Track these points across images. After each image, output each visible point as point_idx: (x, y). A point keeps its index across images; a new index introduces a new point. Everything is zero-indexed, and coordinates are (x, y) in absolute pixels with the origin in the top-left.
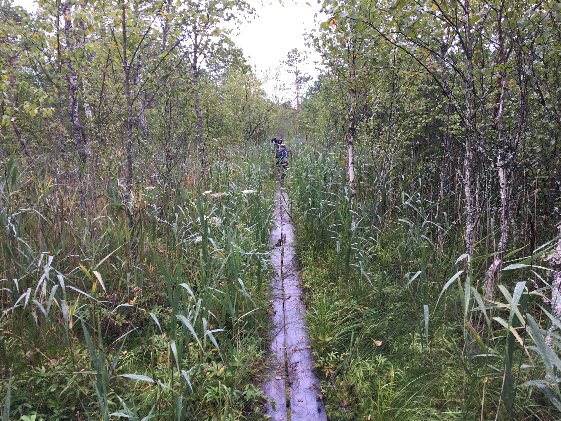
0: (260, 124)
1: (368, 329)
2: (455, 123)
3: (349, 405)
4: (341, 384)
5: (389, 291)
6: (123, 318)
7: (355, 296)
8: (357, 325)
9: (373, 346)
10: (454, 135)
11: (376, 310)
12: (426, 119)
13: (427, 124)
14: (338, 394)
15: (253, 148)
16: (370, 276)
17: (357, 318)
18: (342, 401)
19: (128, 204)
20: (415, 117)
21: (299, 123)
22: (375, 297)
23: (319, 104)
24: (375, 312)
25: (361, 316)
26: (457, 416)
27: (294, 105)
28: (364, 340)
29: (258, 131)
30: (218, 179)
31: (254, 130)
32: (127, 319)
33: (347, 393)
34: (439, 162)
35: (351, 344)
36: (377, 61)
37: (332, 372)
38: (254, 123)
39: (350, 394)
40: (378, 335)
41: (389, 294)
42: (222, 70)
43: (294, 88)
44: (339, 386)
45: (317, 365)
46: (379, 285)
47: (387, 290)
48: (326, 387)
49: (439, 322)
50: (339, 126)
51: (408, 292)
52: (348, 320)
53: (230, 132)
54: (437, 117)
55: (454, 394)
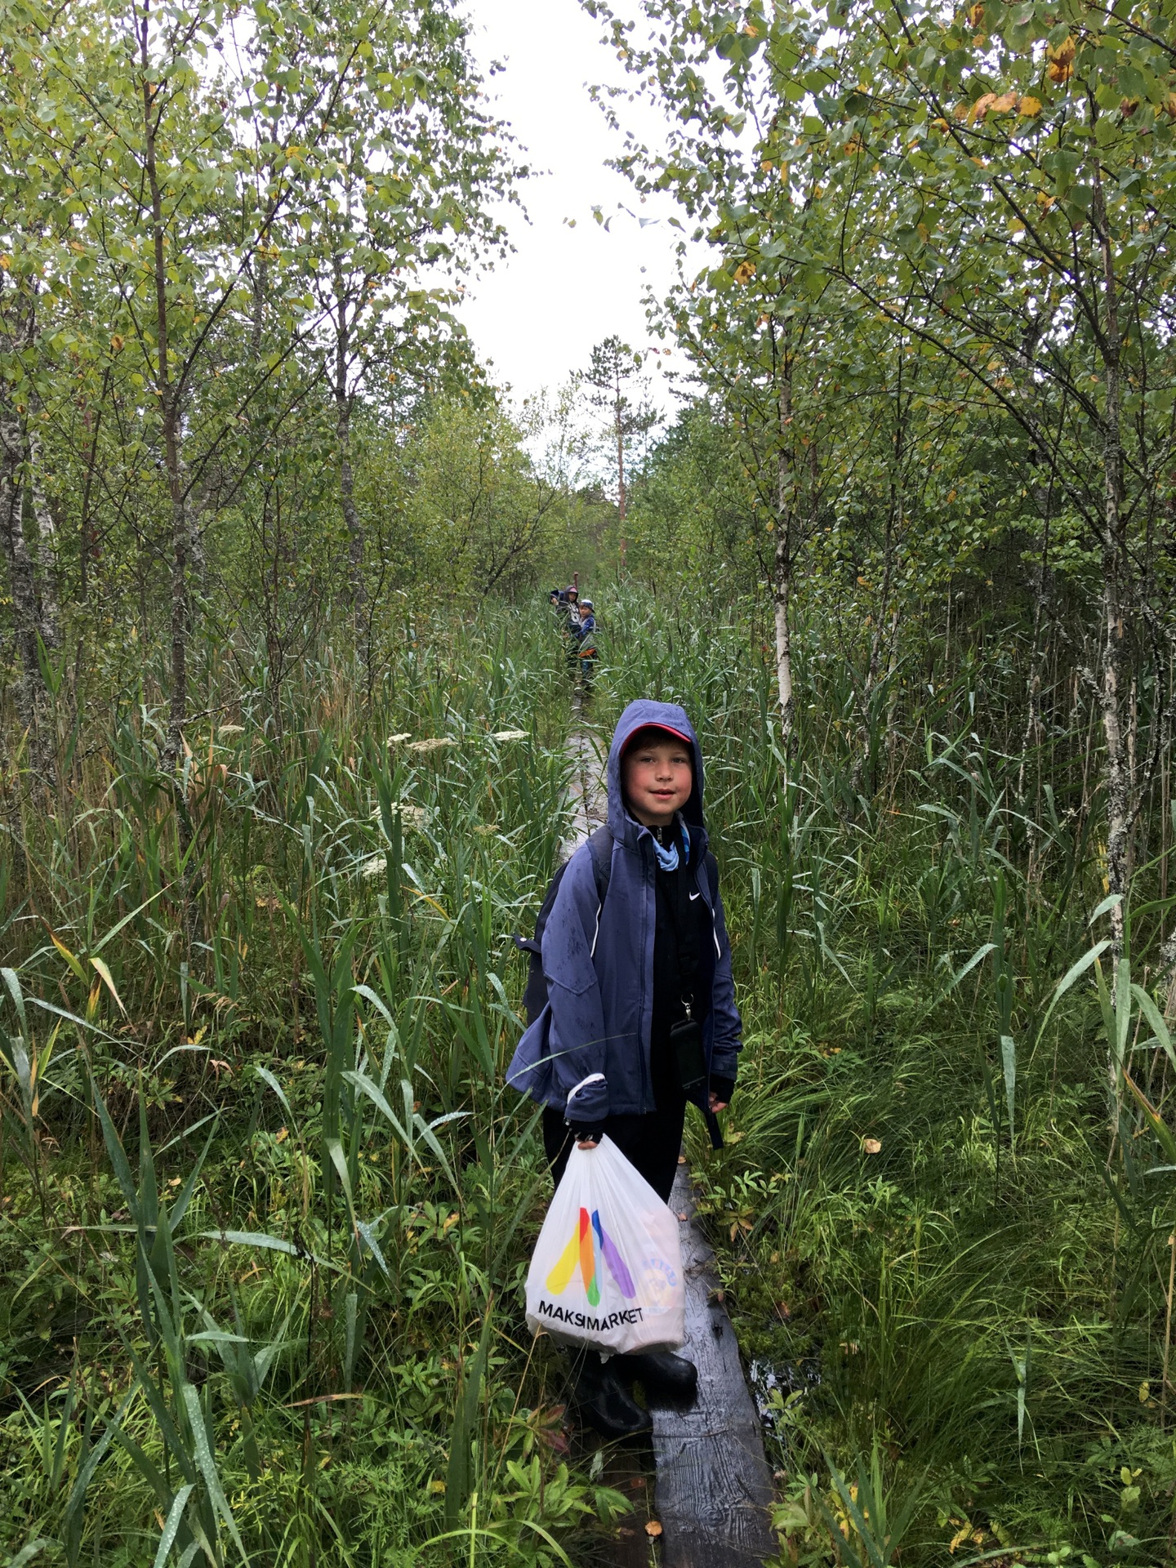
0: (519, 548)
1: (845, 1107)
2: (1062, 541)
3: (798, 1315)
4: (774, 1258)
5: (897, 1003)
6: (168, 1088)
7: (805, 1020)
8: (813, 1097)
9: (857, 1154)
10: (1061, 573)
11: (862, 1057)
12: (983, 529)
13: (986, 542)
14: (767, 1287)
15: (502, 615)
16: (843, 963)
17: (812, 1078)
18: (779, 1304)
19: (175, 775)
20: (953, 525)
21: (627, 543)
22: (859, 1022)
23: (682, 492)
24: (859, 1062)
25: (823, 1074)
26: (1098, 1337)
27: (611, 492)
28: (834, 1137)
29: (513, 568)
30: (411, 703)
31: (504, 565)
32: (177, 1090)
33: (791, 1282)
34: (1023, 645)
35: (798, 1152)
36: (853, 372)
37: (748, 1227)
38: (501, 544)
39: (799, 1285)
40: (871, 1124)
41: (896, 1011)
42: (410, 399)
43: (610, 445)
44: (766, 1265)
45: (707, 1209)
46: (871, 988)
47: (892, 999)
48: (731, 1269)
49: (1039, 1084)
50: (742, 551)
51: (952, 1007)
52: (785, 1084)
53: (438, 570)
54: (1013, 523)
55: (1088, 1278)
